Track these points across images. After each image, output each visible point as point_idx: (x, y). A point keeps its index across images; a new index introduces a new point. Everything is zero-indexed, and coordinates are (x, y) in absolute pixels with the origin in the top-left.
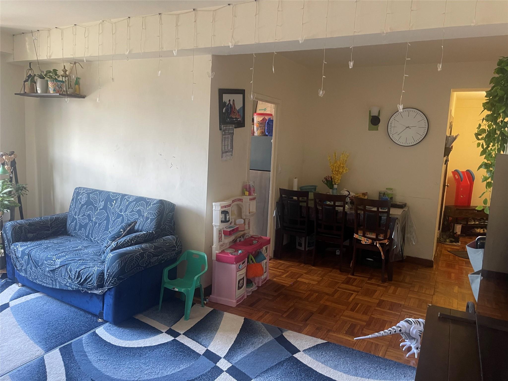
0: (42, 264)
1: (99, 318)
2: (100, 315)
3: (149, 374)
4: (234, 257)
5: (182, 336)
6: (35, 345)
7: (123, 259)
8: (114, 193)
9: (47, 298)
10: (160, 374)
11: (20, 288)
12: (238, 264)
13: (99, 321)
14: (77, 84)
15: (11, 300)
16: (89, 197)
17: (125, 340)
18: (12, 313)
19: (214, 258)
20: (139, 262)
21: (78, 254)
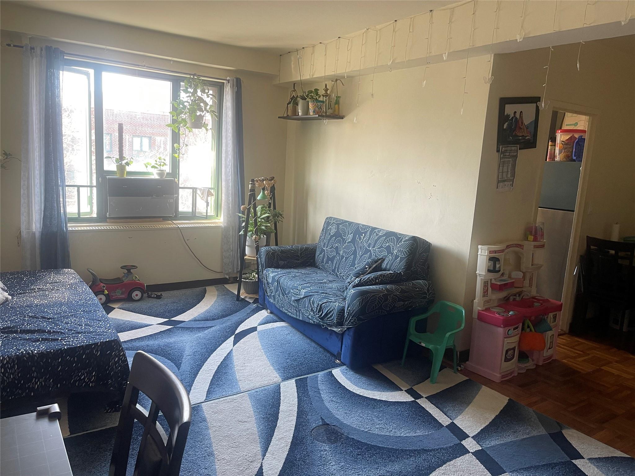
0: (289, 293)
1: (337, 359)
2: (338, 356)
3: (381, 429)
4: (502, 318)
5: (424, 399)
6: (274, 371)
7: (364, 297)
8: (363, 225)
9: (291, 329)
10: (392, 432)
11: (268, 314)
12: (507, 328)
13: (337, 362)
14: (337, 104)
15: (259, 325)
16: (338, 228)
17: (361, 387)
18: (259, 337)
19: (475, 315)
20: (382, 304)
21: (322, 287)
